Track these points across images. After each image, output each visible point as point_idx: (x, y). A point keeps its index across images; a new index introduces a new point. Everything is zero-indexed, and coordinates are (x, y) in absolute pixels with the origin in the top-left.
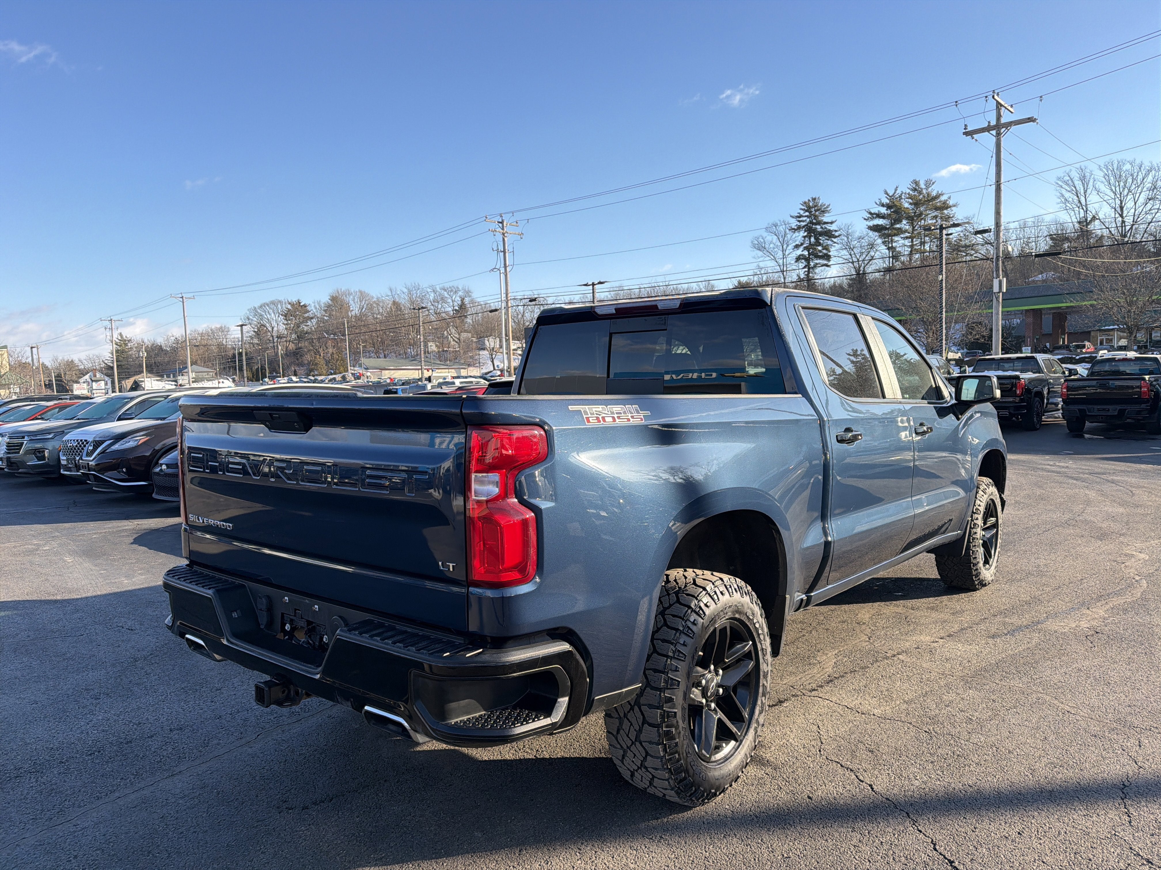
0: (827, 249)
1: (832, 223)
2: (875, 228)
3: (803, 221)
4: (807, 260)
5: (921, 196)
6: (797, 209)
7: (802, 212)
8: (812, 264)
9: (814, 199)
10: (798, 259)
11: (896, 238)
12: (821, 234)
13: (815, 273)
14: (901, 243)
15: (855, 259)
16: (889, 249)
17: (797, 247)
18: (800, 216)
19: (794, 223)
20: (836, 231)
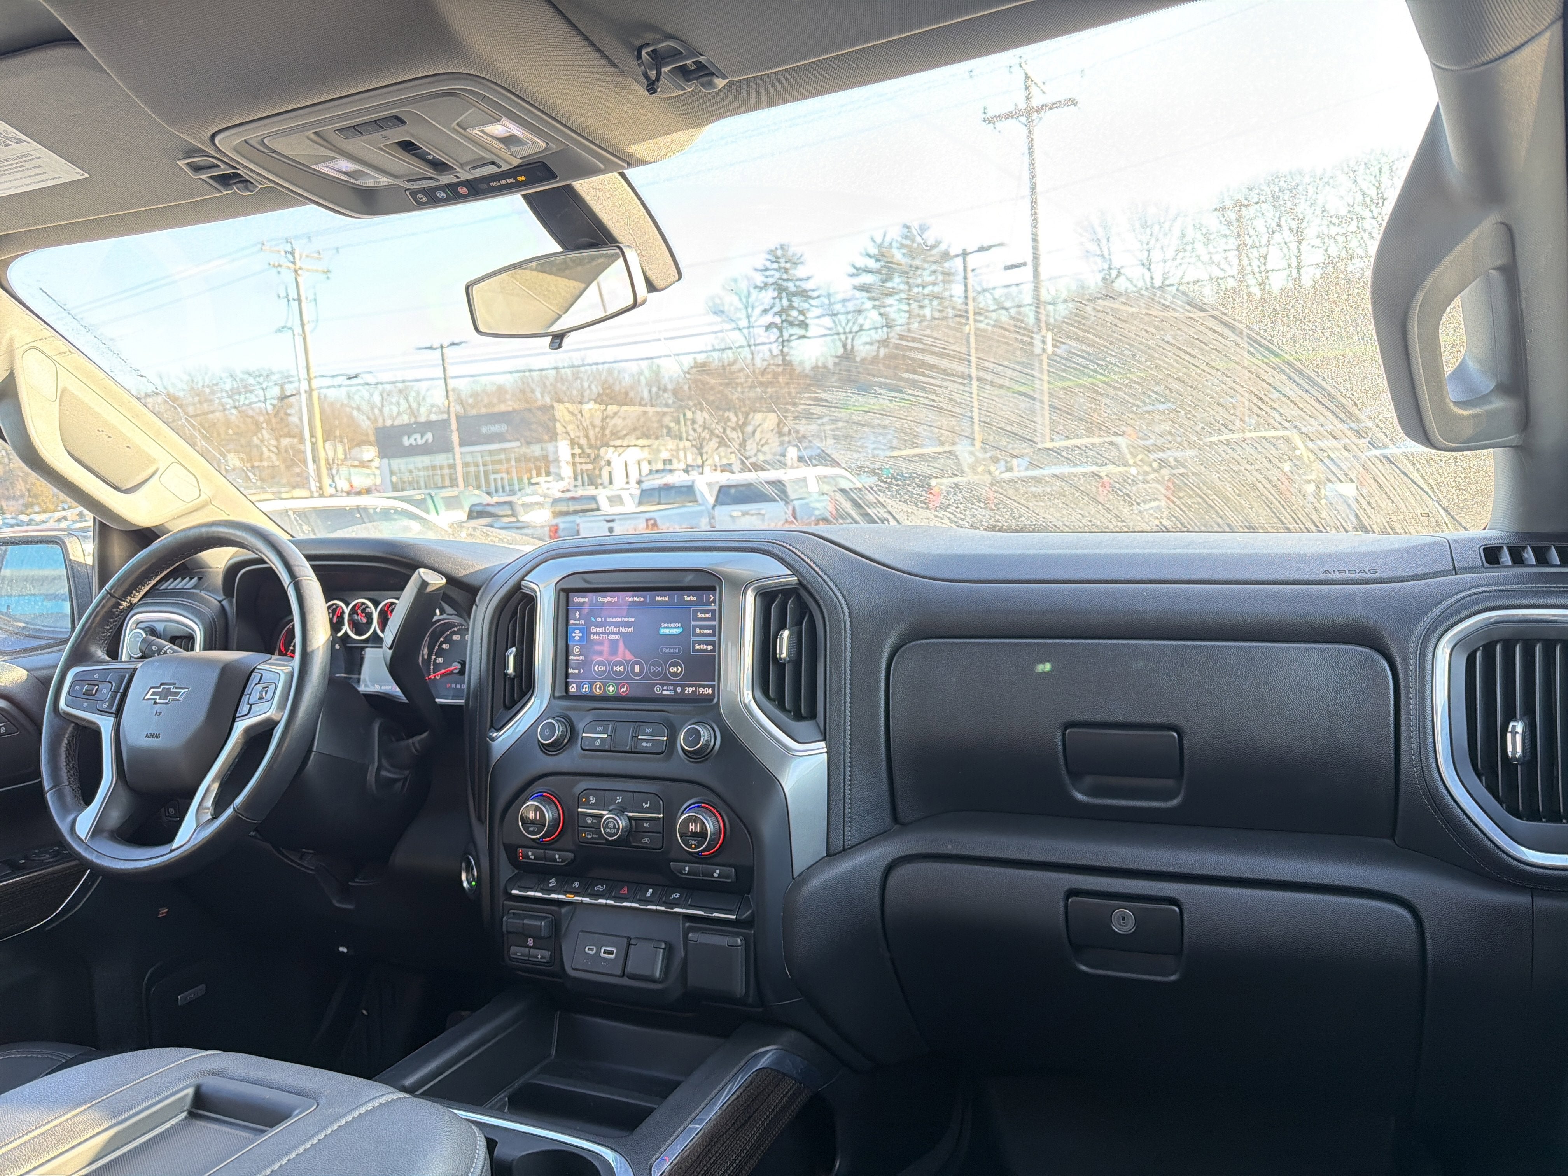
0: (804, 315)
1: (808, 278)
2: (864, 288)
3: (772, 276)
4: (780, 329)
5: (915, 245)
6: (761, 261)
7: (768, 264)
8: (786, 335)
9: (782, 247)
10: (768, 327)
11: (890, 301)
12: (794, 294)
13: (792, 348)
14: (895, 308)
15: (841, 330)
16: (881, 314)
17: (765, 311)
18: (766, 269)
19: (759, 279)
20: (813, 290)
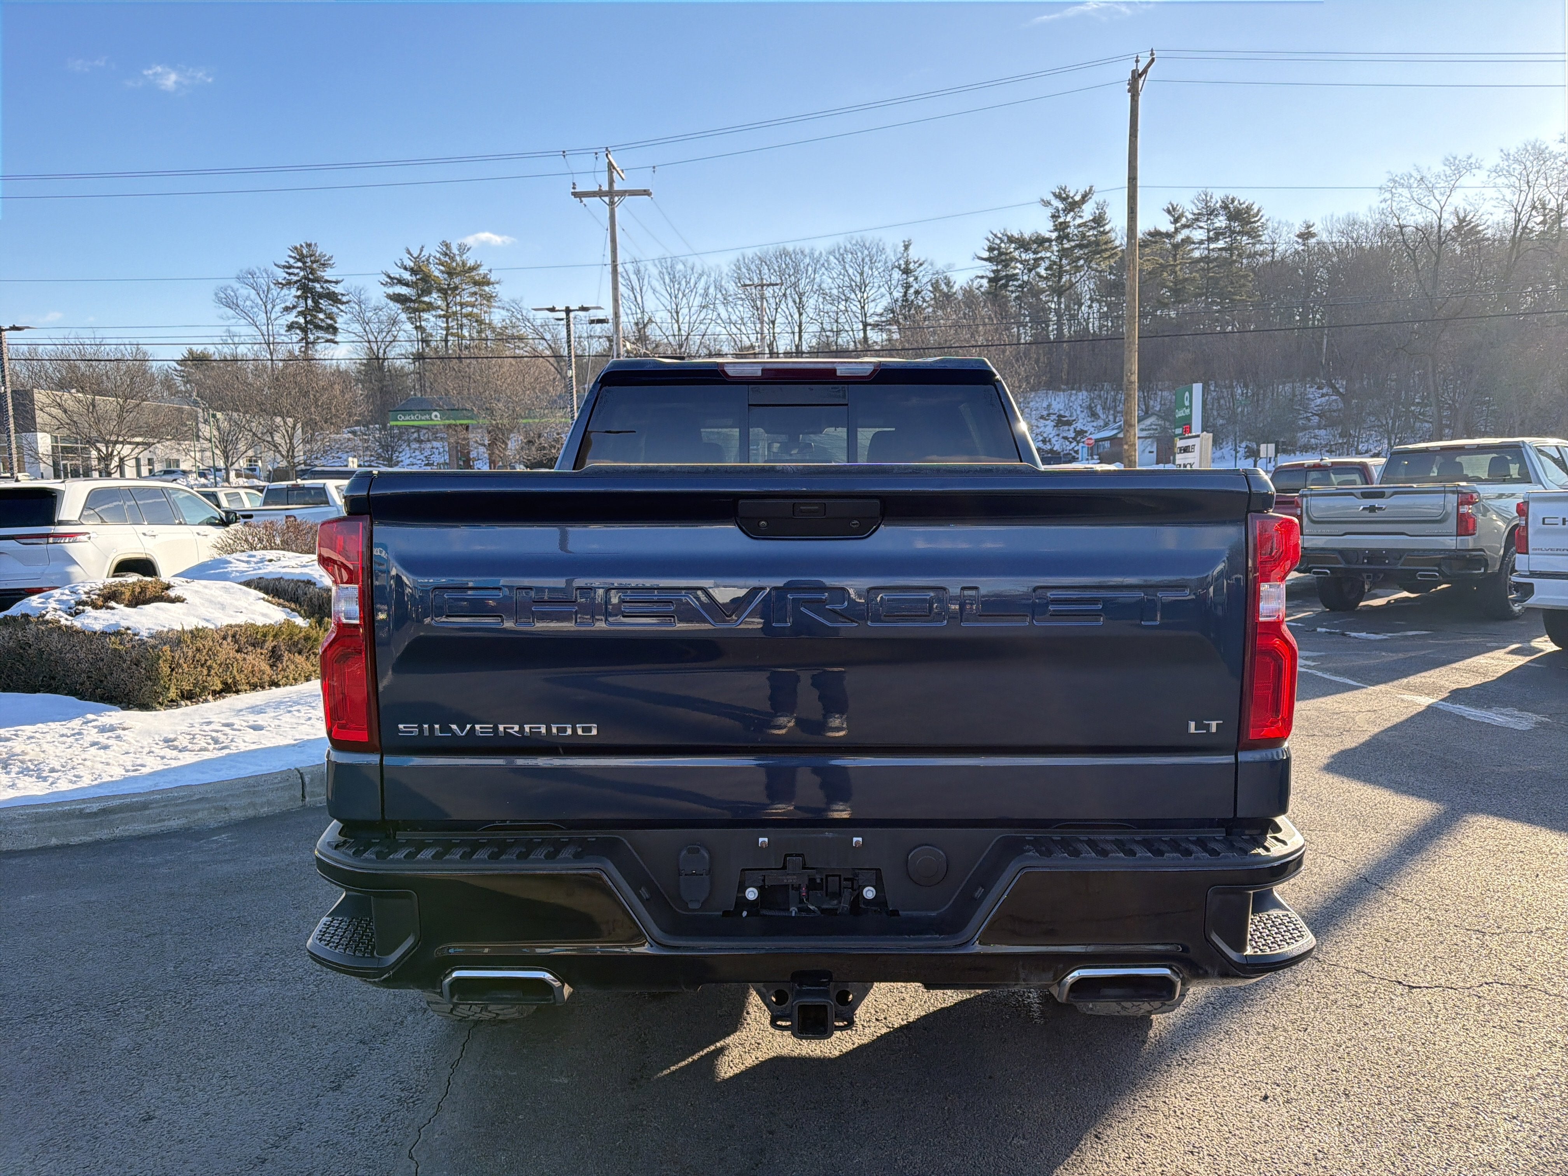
0: (331, 319)
1: (337, 282)
2: (398, 298)
3: (295, 275)
4: (304, 330)
5: (454, 264)
6: (285, 256)
7: (292, 261)
8: (311, 337)
9: (309, 245)
10: (291, 327)
11: (425, 315)
12: (321, 296)
13: (316, 351)
14: (432, 322)
15: (372, 338)
16: (416, 328)
17: (287, 309)
18: (290, 267)
19: (281, 275)
20: (343, 295)
